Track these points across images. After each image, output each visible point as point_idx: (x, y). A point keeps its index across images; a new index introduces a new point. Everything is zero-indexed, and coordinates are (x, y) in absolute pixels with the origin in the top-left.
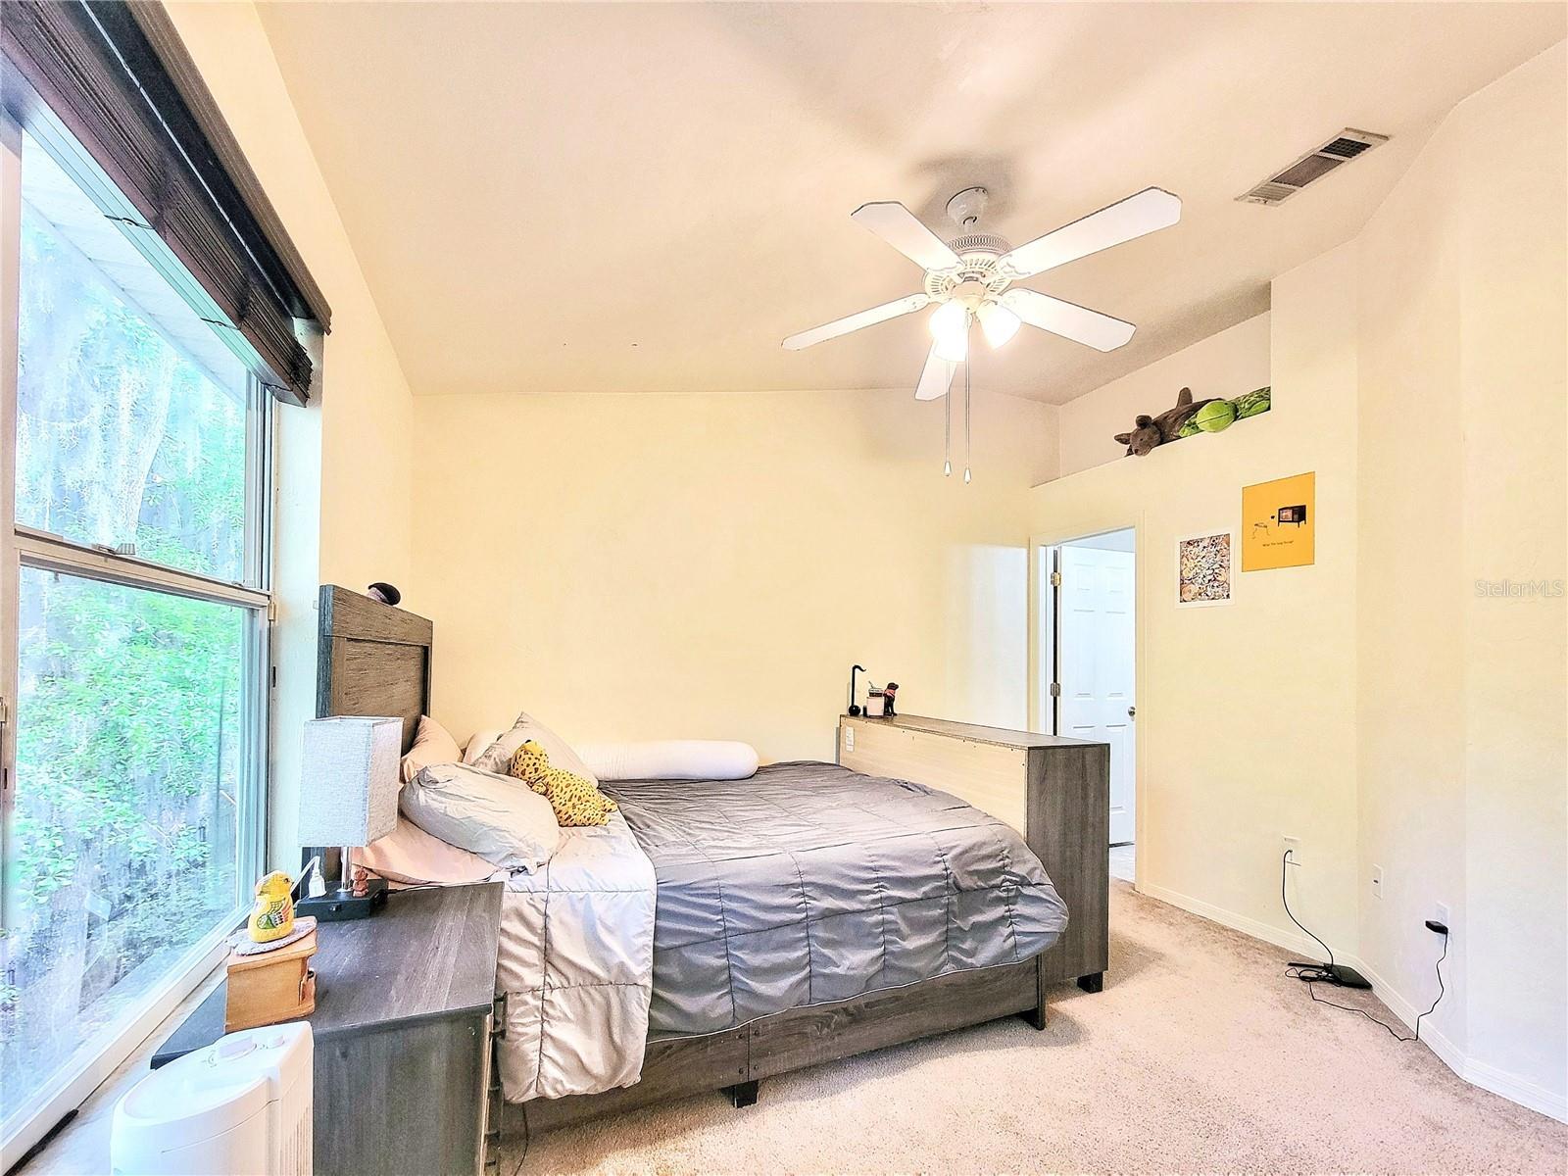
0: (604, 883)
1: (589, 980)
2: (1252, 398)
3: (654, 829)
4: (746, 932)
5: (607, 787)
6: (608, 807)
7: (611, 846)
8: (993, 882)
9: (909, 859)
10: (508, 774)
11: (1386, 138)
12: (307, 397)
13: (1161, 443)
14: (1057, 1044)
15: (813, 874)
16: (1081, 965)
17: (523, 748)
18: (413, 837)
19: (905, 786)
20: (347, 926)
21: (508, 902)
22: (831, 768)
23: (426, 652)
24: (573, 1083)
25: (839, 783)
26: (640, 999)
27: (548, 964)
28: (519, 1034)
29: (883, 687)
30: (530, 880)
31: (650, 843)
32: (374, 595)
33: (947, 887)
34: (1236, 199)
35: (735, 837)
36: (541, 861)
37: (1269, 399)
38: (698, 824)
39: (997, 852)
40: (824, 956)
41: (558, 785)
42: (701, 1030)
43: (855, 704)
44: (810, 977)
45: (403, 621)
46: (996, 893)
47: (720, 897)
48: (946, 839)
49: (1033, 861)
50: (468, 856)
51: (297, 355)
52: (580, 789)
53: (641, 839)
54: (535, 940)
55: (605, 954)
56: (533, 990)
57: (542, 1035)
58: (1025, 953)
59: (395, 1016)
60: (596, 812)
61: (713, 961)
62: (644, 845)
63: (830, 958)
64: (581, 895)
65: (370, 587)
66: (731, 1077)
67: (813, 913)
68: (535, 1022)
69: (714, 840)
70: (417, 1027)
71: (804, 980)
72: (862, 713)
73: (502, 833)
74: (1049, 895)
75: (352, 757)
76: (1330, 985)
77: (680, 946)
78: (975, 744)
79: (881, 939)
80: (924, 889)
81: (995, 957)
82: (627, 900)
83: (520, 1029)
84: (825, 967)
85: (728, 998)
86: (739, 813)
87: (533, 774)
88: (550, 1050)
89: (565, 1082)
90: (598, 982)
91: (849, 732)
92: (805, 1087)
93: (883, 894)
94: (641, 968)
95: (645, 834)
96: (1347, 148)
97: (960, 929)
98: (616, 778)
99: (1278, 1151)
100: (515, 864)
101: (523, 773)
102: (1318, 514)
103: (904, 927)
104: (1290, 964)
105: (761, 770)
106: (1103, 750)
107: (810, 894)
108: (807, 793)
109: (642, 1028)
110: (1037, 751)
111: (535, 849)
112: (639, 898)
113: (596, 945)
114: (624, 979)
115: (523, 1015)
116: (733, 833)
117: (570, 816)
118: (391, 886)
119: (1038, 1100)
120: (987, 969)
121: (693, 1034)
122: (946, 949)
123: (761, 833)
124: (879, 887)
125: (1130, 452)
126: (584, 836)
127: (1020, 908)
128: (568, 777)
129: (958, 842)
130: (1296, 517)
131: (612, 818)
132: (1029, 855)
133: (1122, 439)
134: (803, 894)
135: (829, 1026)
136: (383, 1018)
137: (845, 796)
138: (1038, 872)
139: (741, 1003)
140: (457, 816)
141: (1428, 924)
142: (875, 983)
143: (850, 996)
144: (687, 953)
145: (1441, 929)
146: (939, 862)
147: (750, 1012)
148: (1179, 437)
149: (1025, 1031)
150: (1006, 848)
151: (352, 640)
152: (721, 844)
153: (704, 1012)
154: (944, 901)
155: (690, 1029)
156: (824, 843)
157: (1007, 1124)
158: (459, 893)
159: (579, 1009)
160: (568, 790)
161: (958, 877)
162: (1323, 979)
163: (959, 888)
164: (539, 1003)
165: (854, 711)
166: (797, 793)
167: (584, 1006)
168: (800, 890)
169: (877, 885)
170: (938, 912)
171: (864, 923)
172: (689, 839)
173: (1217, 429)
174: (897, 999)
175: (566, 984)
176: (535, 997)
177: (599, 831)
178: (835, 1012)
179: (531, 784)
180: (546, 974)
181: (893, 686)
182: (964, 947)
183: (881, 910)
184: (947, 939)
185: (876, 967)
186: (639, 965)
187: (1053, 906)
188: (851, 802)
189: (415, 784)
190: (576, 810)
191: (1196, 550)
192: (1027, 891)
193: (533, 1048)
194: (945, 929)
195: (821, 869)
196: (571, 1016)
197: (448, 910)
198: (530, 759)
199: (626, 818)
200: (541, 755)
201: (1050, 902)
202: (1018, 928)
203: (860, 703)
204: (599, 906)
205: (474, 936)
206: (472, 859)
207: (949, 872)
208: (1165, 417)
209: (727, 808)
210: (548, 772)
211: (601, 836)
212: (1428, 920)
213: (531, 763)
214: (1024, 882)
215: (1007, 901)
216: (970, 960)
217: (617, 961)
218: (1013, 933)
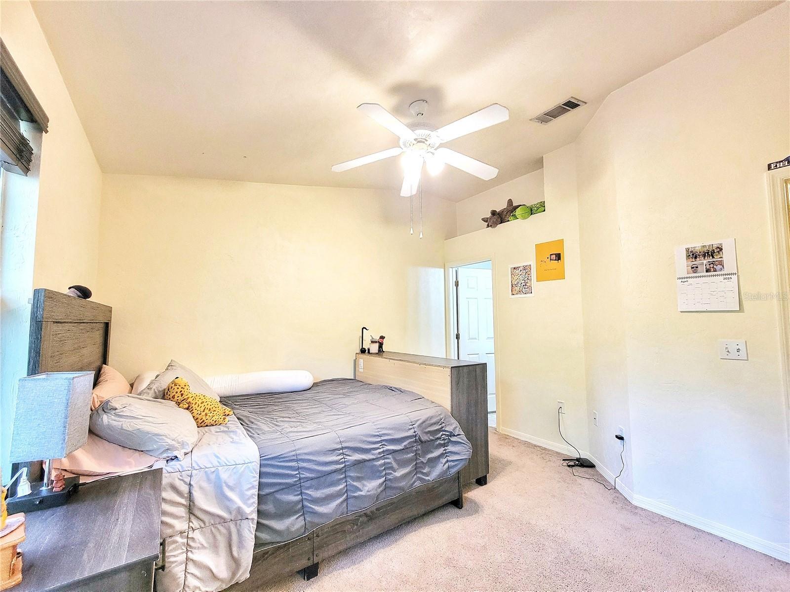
0: (228, 461)
1: (218, 521)
2: (538, 206)
3: (256, 424)
4: (312, 479)
5: (226, 400)
6: (227, 412)
7: (230, 437)
8: (437, 436)
9: (397, 429)
10: (163, 398)
11: (586, 103)
12: (28, 170)
13: (501, 223)
14: (469, 515)
15: (349, 441)
16: (477, 473)
17: (173, 382)
18: (97, 445)
19: (391, 389)
20: (48, 512)
21: (165, 481)
22: (352, 381)
23: (107, 326)
24: (206, 586)
25: (357, 390)
26: (250, 527)
27: (191, 515)
28: (173, 562)
29: (377, 338)
30: (180, 465)
31: (253, 432)
32: (73, 293)
33: (416, 441)
34: (531, 120)
35: (304, 425)
36: (187, 451)
37: (544, 206)
38: (282, 419)
39: (438, 421)
40: (354, 486)
41: (196, 403)
42: (286, 540)
43: (363, 347)
44: (346, 500)
45: (93, 308)
46: (439, 442)
47: (297, 461)
48: (414, 416)
49: (455, 423)
50: (137, 454)
51: (22, 144)
52: (210, 404)
53: (249, 431)
54: (183, 501)
55: (228, 503)
56: (181, 533)
57: (187, 560)
58: (453, 471)
59: (86, 574)
60: (220, 417)
61: (293, 498)
62: (250, 434)
63: (358, 487)
64: (213, 470)
65: (70, 288)
66: (304, 563)
67: (348, 464)
68: (183, 553)
69: (292, 427)
70: (104, 578)
71: (344, 501)
72: (367, 351)
73: (160, 437)
74: (463, 440)
75: (56, 400)
76: (579, 468)
77: (274, 492)
78: (425, 366)
79: (384, 473)
80: (405, 443)
81: (439, 475)
82: (242, 469)
83: (172, 559)
84: (355, 492)
85: (302, 518)
86: (305, 410)
87: (180, 397)
88: (192, 569)
89: (201, 587)
90: (223, 520)
91: (361, 362)
92: (344, 561)
93: (385, 449)
94: (250, 510)
95: (251, 428)
96: (571, 105)
97: (422, 462)
98: (231, 395)
99: (568, 553)
100: (169, 455)
101: (173, 397)
102: (566, 257)
103: (395, 465)
104: (563, 460)
105: (315, 385)
106: (484, 366)
107: (346, 453)
108: (340, 396)
109: (250, 543)
110: (455, 368)
111: (183, 444)
112: (249, 468)
113: (222, 498)
114: (241, 516)
115: (175, 549)
116: (302, 422)
117: (204, 421)
118: (82, 480)
119: (462, 547)
120: (435, 481)
121: (280, 542)
122: (416, 474)
123: (317, 421)
124: (382, 445)
125: (488, 226)
126: (213, 432)
127: (450, 448)
128: (202, 397)
129: (420, 418)
130: (557, 258)
131: (230, 419)
132: (453, 421)
133: (485, 220)
134: (343, 454)
135: (357, 525)
136: (78, 577)
137: (361, 396)
138: (458, 428)
139: (309, 520)
140: (130, 429)
141: (617, 437)
142: (381, 497)
143: (367, 506)
144: (278, 496)
145: (621, 438)
146: (411, 429)
147: (313, 524)
148: (509, 221)
149: (454, 511)
150: (442, 418)
151: (56, 322)
152: (295, 430)
153: (288, 529)
154: (414, 448)
155: (278, 539)
156: (354, 424)
157: (449, 562)
158: (131, 479)
159: (211, 540)
160: (203, 405)
161: (421, 436)
162: (577, 465)
163: (422, 442)
164: (185, 540)
165: (363, 351)
166: (336, 396)
167: (214, 537)
168: (341, 451)
169: (381, 444)
170: (411, 455)
171: (375, 465)
172: (277, 428)
173: (525, 218)
174: (392, 504)
175: (203, 525)
176: (182, 537)
177: (222, 428)
178: (360, 516)
179: (178, 404)
180: (190, 521)
181: (382, 338)
182: (424, 471)
183: (383, 458)
184: (417, 469)
185: (381, 489)
186: (249, 507)
187: (466, 446)
188: (365, 400)
189: (100, 411)
190: (207, 417)
191: (517, 271)
192: (453, 439)
193: (181, 570)
194: (415, 463)
195: (352, 439)
196: (206, 545)
197: (124, 492)
198: (178, 388)
199: (238, 419)
200: (185, 386)
201: (464, 443)
202: (449, 459)
203: (366, 347)
204: (224, 476)
205: (143, 509)
206: (140, 455)
207: (416, 433)
208: (503, 211)
209: (296, 407)
210: (190, 395)
211: (223, 432)
212: (617, 434)
213: (179, 391)
214: (452, 435)
215: (444, 445)
216: (427, 478)
217: (235, 507)
218: (447, 461)
